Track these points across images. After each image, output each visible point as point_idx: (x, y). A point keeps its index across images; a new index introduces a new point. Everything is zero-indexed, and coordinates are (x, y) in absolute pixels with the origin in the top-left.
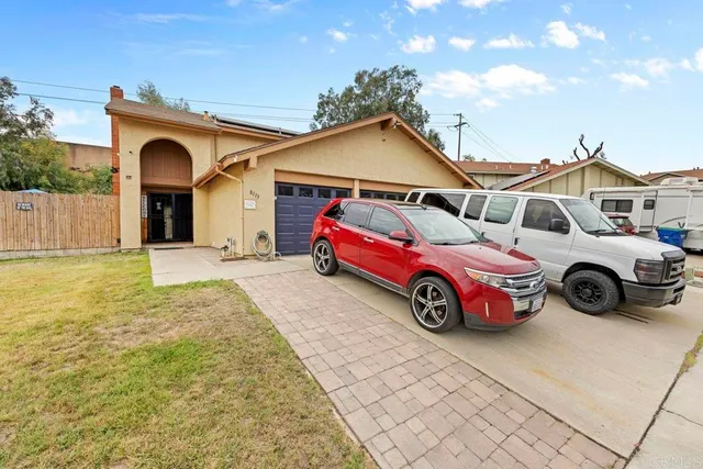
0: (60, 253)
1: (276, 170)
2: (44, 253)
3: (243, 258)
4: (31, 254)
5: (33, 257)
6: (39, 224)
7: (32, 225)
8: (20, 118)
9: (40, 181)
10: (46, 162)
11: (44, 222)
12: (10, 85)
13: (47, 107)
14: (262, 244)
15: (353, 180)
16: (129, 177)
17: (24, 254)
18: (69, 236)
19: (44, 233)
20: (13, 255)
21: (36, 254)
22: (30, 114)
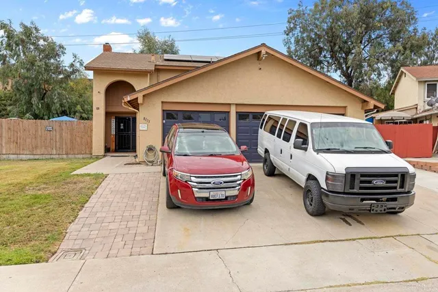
0: (65, 156)
1: (162, 102)
2: (57, 156)
3: (139, 164)
4: (52, 156)
5: (53, 159)
6: (56, 138)
7: (52, 139)
8: (67, 68)
9: (76, 109)
10: (81, 96)
11: (58, 137)
12: (63, 48)
13: (81, 59)
14: (151, 154)
15: (230, 104)
16: (98, 109)
17: (48, 157)
18: (69, 147)
19: (58, 144)
20: (44, 157)
21: (54, 157)
22: (72, 65)
